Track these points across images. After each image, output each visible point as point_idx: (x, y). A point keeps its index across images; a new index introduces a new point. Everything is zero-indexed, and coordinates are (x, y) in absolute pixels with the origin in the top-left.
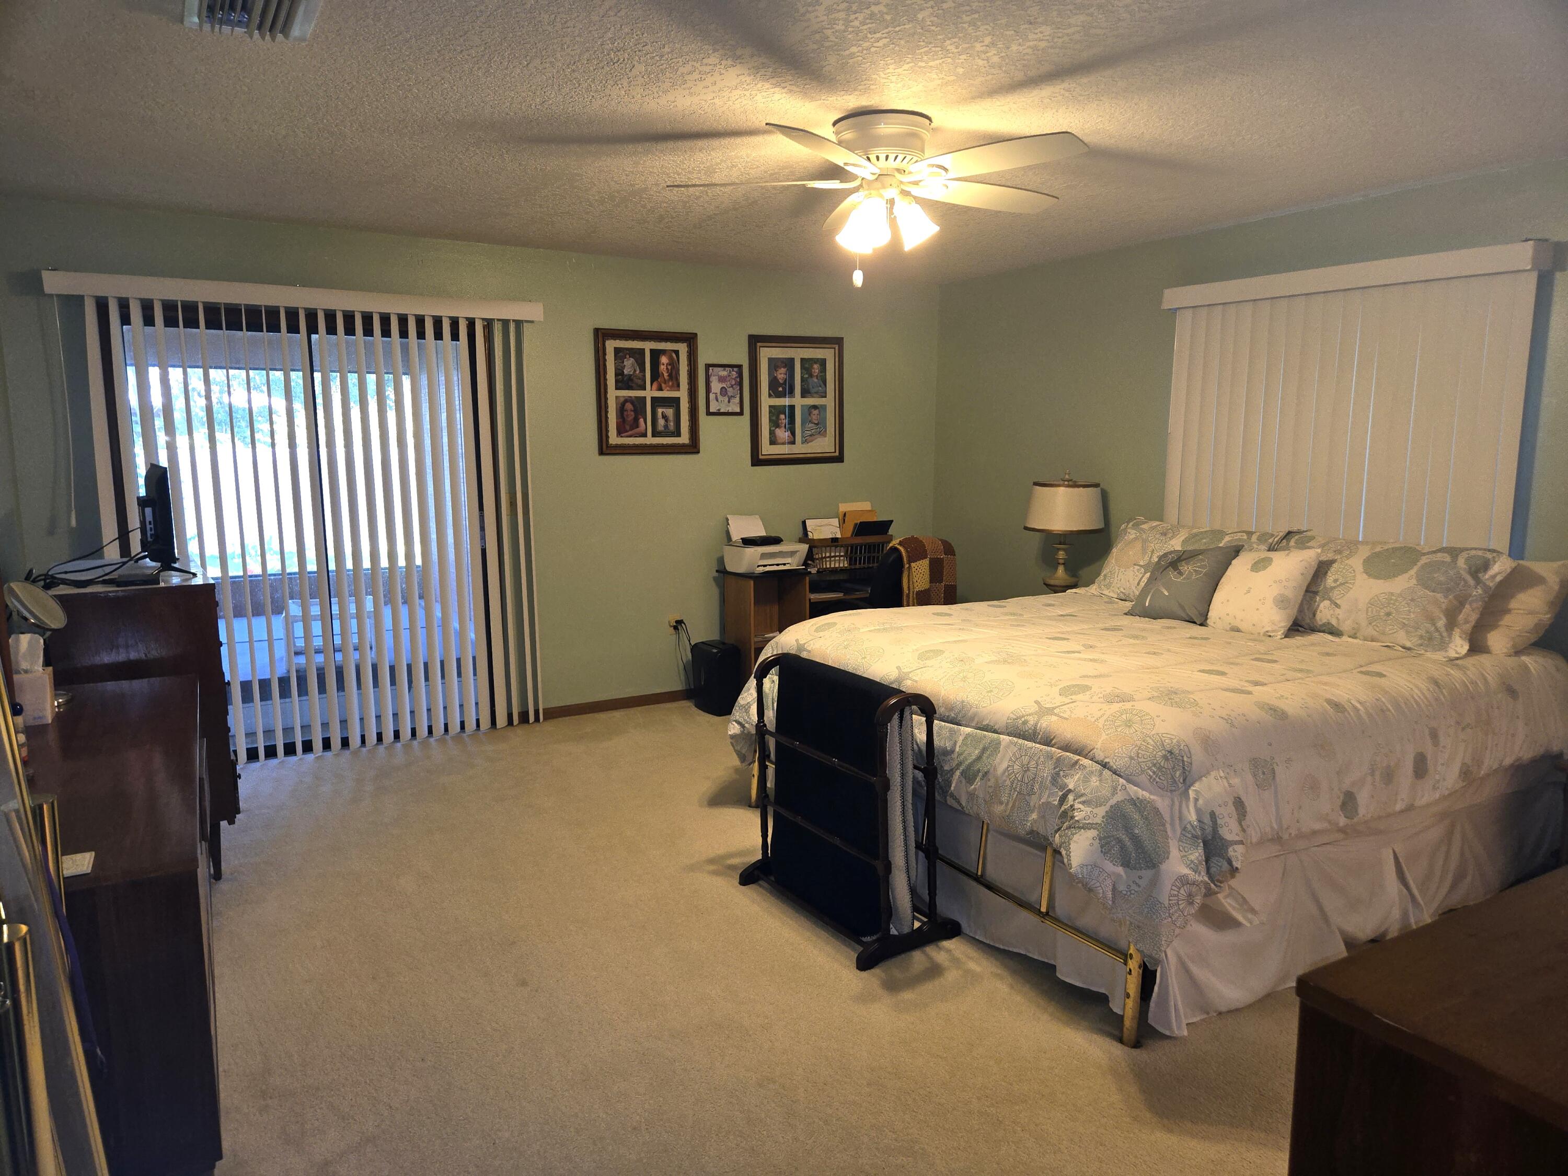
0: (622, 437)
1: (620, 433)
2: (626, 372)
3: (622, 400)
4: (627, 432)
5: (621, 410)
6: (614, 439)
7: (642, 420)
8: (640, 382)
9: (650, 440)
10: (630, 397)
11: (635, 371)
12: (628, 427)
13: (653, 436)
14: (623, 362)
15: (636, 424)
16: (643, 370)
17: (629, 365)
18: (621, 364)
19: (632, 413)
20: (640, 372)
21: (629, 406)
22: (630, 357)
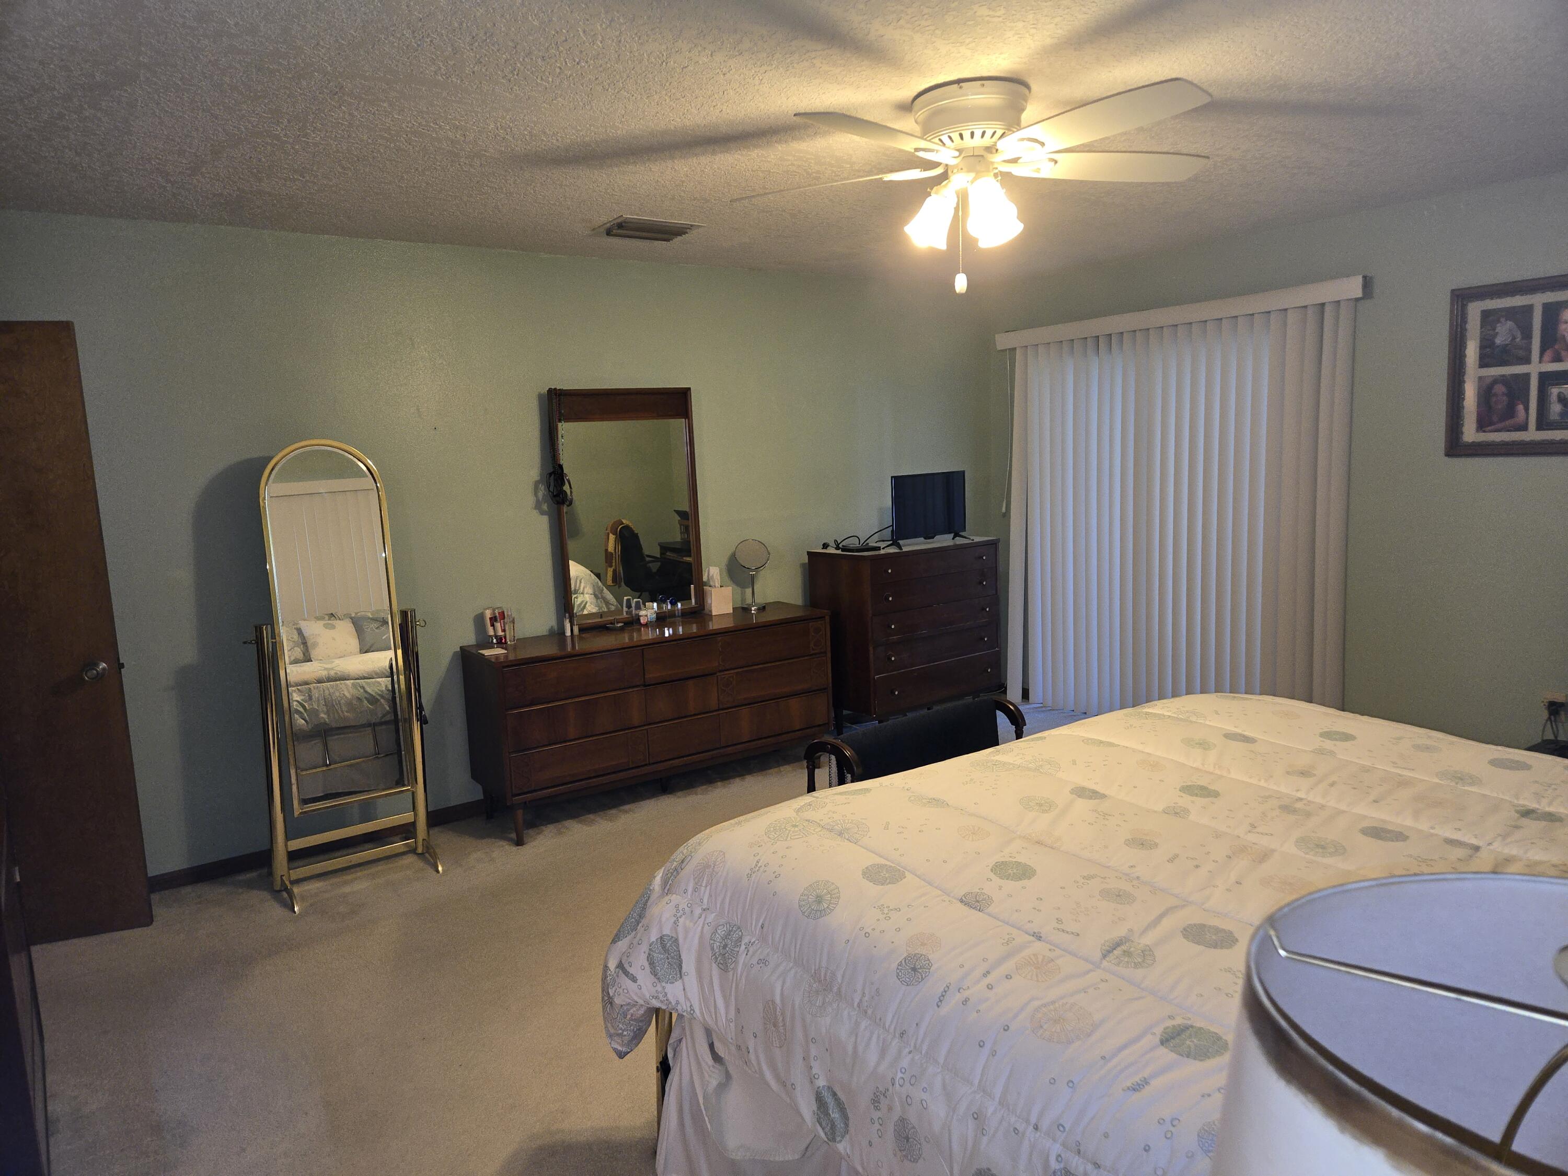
0: (1484, 432)
1: (1483, 424)
2: (1498, 341)
3: (1488, 381)
4: (1494, 424)
5: (1486, 393)
6: (1470, 433)
7: (1520, 407)
8: (1521, 353)
9: (1532, 434)
10: (1503, 376)
11: (1514, 338)
12: (1495, 418)
13: (1539, 427)
14: (1494, 329)
15: (1510, 412)
16: (1528, 336)
17: (1504, 333)
18: (1491, 332)
19: (1505, 398)
20: (1523, 339)
21: (1499, 389)
22: (1506, 320)
